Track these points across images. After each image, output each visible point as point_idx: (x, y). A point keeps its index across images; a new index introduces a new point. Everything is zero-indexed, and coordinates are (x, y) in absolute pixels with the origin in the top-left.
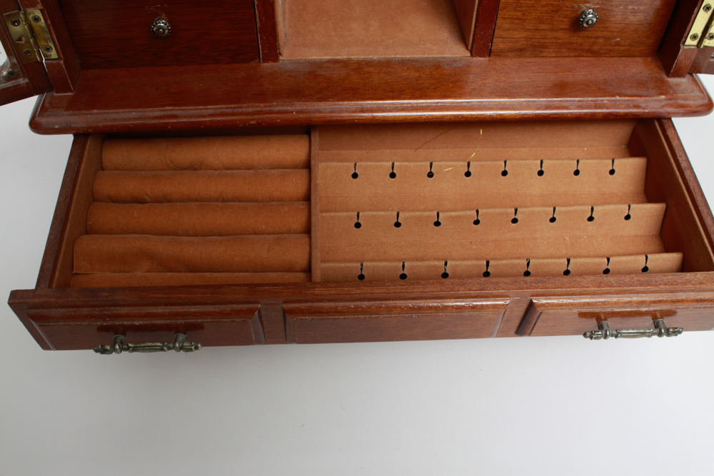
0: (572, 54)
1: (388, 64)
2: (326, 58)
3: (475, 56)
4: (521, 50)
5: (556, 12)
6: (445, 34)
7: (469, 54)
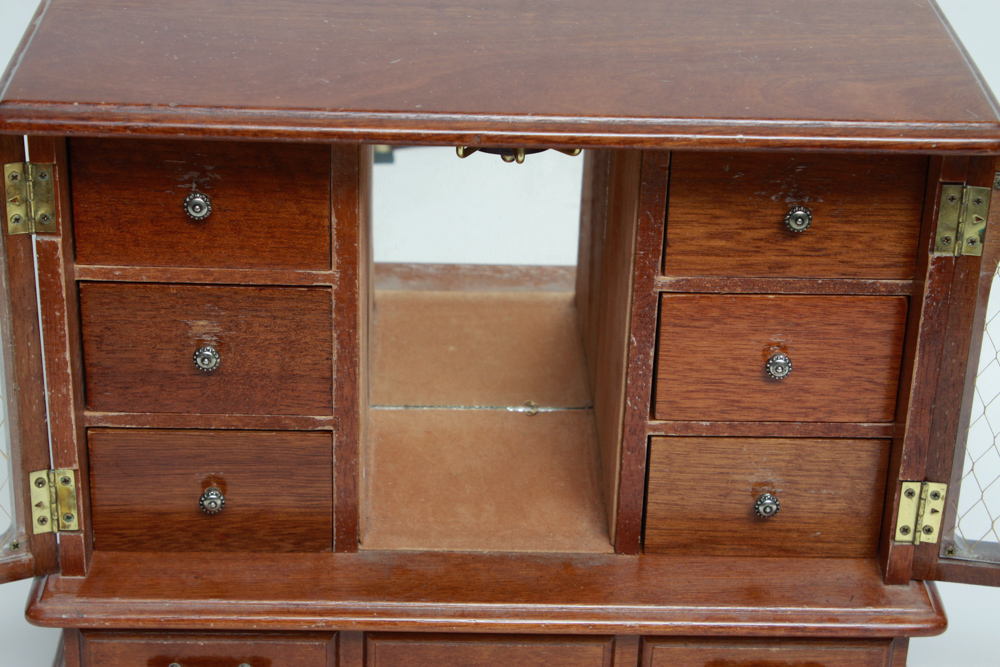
0: (757, 553)
1: (502, 559)
2: (421, 549)
3: (620, 553)
4: (685, 546)
5: (725, 496)
6: (584, 525)
7: (612, 550)
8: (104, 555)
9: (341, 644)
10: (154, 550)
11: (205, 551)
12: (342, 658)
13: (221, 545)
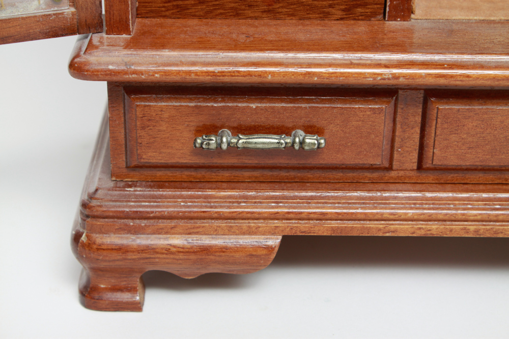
8: (147, 21)
9: (399, 110)
10: (200, 17)
11: (251, 18)
12: (398, 126)
13: (269, 11)
